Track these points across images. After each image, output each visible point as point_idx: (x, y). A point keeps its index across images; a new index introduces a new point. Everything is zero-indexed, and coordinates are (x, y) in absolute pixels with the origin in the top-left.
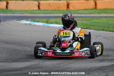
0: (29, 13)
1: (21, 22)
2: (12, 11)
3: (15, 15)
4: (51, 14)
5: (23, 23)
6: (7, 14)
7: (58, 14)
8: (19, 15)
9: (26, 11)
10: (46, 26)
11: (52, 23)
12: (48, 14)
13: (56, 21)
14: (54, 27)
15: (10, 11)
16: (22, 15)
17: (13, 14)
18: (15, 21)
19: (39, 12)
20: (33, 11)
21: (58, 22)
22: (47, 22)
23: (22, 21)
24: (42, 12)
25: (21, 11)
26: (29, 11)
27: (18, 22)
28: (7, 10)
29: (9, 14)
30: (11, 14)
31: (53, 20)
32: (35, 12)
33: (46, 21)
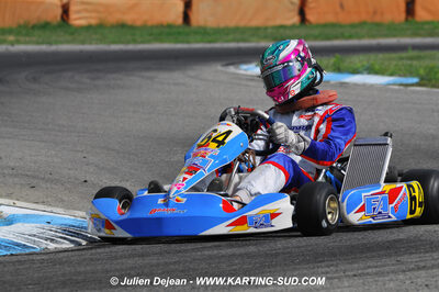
0: (266, 38)
1: (242, 72)
2: (204, 32)
3: (218, 45)
4: (350, 37)
5: (249, 73)
6: (188, 42)
7: (374, 37)
8: (233, 45)
9: (256, 32)
10: (332, 82)
11: (355, 72)
12: (336, 38)
13: (372, 62)
14: (364, 85)
15: (196, 33)
16: (242, 45)
17: (210, 42)
18: (219, 67)
19: (303, 31)
20: (281, 31)
21: (377, 67)
22: (338, 70)
23: (244, 67)
24: (316, 32)
25: (236, 30)
26: (266, 28)
27: (232, 69)
28: (187, 29)
29: (197, 42)
30: (202, 42)
31: (358, 60)
32: (288, 32)
33: (334, 65)
